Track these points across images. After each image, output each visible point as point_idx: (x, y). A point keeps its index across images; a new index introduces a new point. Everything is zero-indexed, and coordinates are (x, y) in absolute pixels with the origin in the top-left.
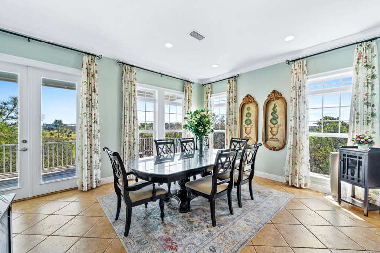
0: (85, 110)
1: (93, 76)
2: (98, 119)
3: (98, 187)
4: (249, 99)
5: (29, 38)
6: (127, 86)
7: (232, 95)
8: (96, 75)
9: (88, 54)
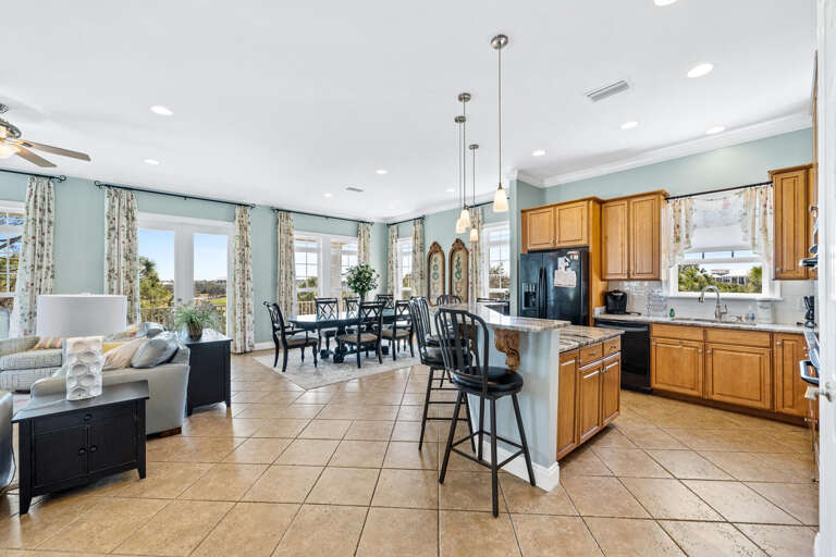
0: (239, 266)
1: (246, 229)
2: (251, 276)
3: (251, 352)
4: (436, 248)
5: (186, 197)
6: (283, 236)
7: (418, 242)
8: (249, 228)
9: (240, 205)
